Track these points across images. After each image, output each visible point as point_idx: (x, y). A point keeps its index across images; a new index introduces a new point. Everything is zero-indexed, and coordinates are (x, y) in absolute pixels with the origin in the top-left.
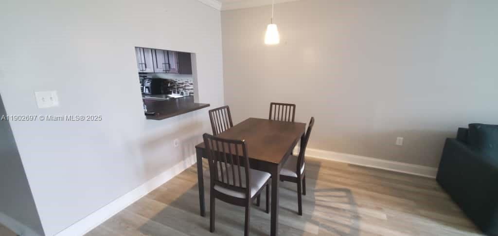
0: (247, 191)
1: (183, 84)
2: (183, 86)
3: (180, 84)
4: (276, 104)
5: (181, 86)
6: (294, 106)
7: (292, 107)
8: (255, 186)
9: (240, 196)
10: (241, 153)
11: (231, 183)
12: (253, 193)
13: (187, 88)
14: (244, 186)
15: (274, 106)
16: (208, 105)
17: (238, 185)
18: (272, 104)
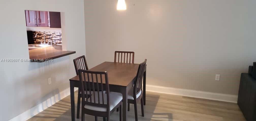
0: (107, 107)
1: (50, 35)
2: (51, 37)
3: (48, 35)
4: (119, 52)
5: (49, 37)
6: (133, 53)
7: (132, 54)
8: (113, 104)
9: (103, 110)
10: (104, 82)
11: (97, 102)
12: (111, 108)
13: (53, 38)
14: (106, 103)
15: (117, 54)
16: (75, 52)
17: (101, 103)
18: (116, 52)
